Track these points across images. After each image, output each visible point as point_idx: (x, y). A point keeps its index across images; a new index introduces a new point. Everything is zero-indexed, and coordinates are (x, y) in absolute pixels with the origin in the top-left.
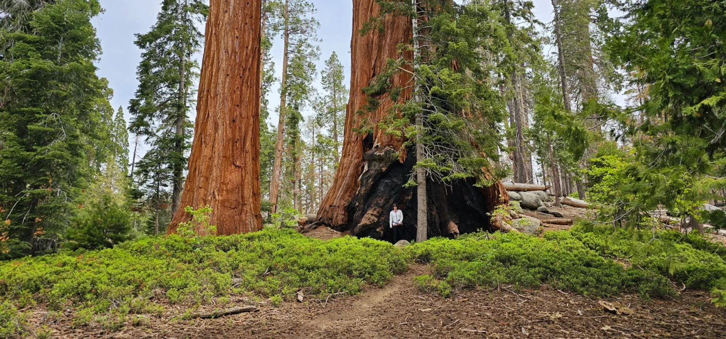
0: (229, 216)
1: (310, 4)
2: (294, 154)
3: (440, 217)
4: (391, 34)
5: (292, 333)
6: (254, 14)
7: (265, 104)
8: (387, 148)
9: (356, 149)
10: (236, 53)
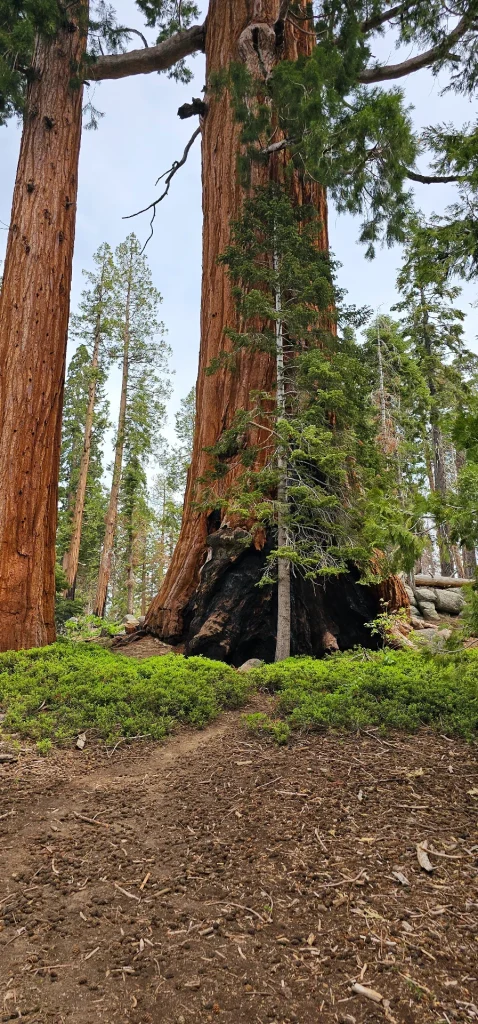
0: (8, 624)
1: (158, 322)
2: (130, 530)
3: (311, 626)
4: (249, 374)
5: (49, 795)
6: (55, 349)
7: (98, 457)
8: (239, 529)
9: (198, 529)
10: (27, 401)
